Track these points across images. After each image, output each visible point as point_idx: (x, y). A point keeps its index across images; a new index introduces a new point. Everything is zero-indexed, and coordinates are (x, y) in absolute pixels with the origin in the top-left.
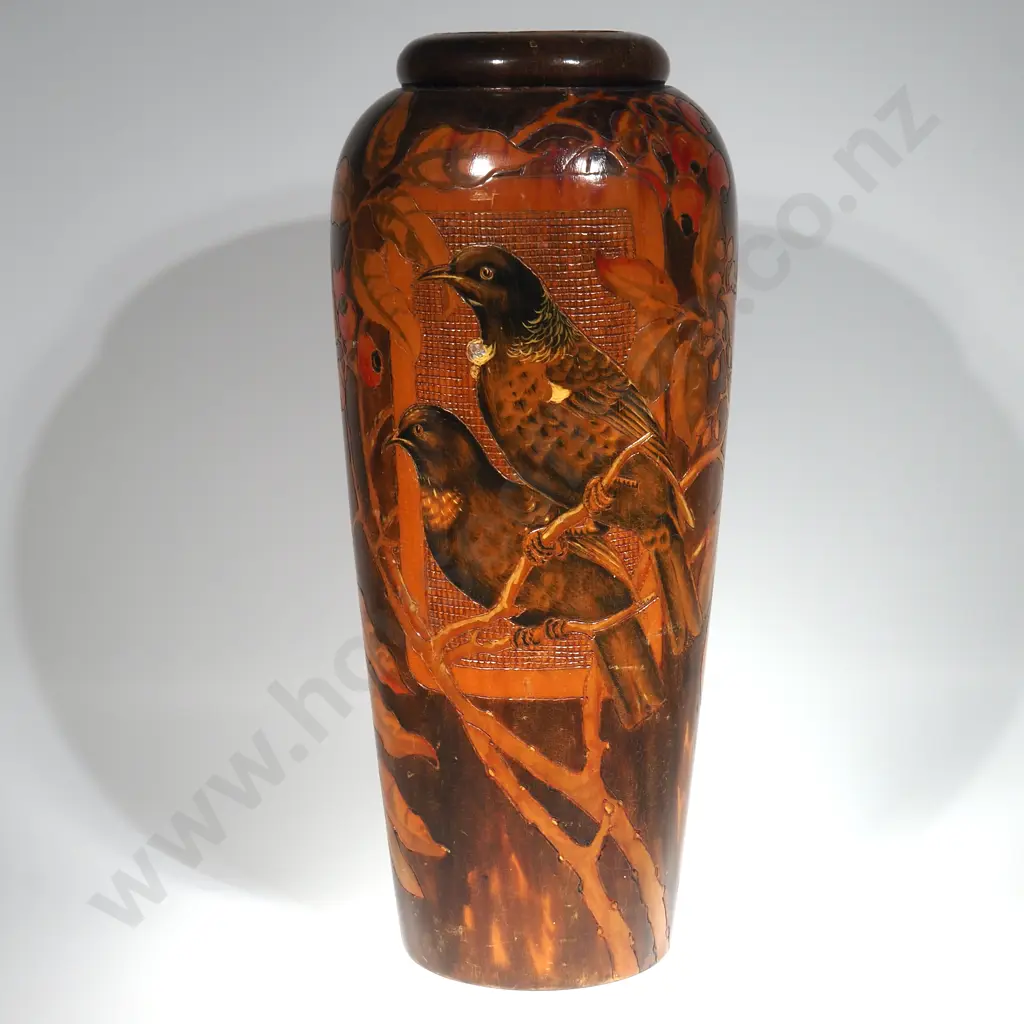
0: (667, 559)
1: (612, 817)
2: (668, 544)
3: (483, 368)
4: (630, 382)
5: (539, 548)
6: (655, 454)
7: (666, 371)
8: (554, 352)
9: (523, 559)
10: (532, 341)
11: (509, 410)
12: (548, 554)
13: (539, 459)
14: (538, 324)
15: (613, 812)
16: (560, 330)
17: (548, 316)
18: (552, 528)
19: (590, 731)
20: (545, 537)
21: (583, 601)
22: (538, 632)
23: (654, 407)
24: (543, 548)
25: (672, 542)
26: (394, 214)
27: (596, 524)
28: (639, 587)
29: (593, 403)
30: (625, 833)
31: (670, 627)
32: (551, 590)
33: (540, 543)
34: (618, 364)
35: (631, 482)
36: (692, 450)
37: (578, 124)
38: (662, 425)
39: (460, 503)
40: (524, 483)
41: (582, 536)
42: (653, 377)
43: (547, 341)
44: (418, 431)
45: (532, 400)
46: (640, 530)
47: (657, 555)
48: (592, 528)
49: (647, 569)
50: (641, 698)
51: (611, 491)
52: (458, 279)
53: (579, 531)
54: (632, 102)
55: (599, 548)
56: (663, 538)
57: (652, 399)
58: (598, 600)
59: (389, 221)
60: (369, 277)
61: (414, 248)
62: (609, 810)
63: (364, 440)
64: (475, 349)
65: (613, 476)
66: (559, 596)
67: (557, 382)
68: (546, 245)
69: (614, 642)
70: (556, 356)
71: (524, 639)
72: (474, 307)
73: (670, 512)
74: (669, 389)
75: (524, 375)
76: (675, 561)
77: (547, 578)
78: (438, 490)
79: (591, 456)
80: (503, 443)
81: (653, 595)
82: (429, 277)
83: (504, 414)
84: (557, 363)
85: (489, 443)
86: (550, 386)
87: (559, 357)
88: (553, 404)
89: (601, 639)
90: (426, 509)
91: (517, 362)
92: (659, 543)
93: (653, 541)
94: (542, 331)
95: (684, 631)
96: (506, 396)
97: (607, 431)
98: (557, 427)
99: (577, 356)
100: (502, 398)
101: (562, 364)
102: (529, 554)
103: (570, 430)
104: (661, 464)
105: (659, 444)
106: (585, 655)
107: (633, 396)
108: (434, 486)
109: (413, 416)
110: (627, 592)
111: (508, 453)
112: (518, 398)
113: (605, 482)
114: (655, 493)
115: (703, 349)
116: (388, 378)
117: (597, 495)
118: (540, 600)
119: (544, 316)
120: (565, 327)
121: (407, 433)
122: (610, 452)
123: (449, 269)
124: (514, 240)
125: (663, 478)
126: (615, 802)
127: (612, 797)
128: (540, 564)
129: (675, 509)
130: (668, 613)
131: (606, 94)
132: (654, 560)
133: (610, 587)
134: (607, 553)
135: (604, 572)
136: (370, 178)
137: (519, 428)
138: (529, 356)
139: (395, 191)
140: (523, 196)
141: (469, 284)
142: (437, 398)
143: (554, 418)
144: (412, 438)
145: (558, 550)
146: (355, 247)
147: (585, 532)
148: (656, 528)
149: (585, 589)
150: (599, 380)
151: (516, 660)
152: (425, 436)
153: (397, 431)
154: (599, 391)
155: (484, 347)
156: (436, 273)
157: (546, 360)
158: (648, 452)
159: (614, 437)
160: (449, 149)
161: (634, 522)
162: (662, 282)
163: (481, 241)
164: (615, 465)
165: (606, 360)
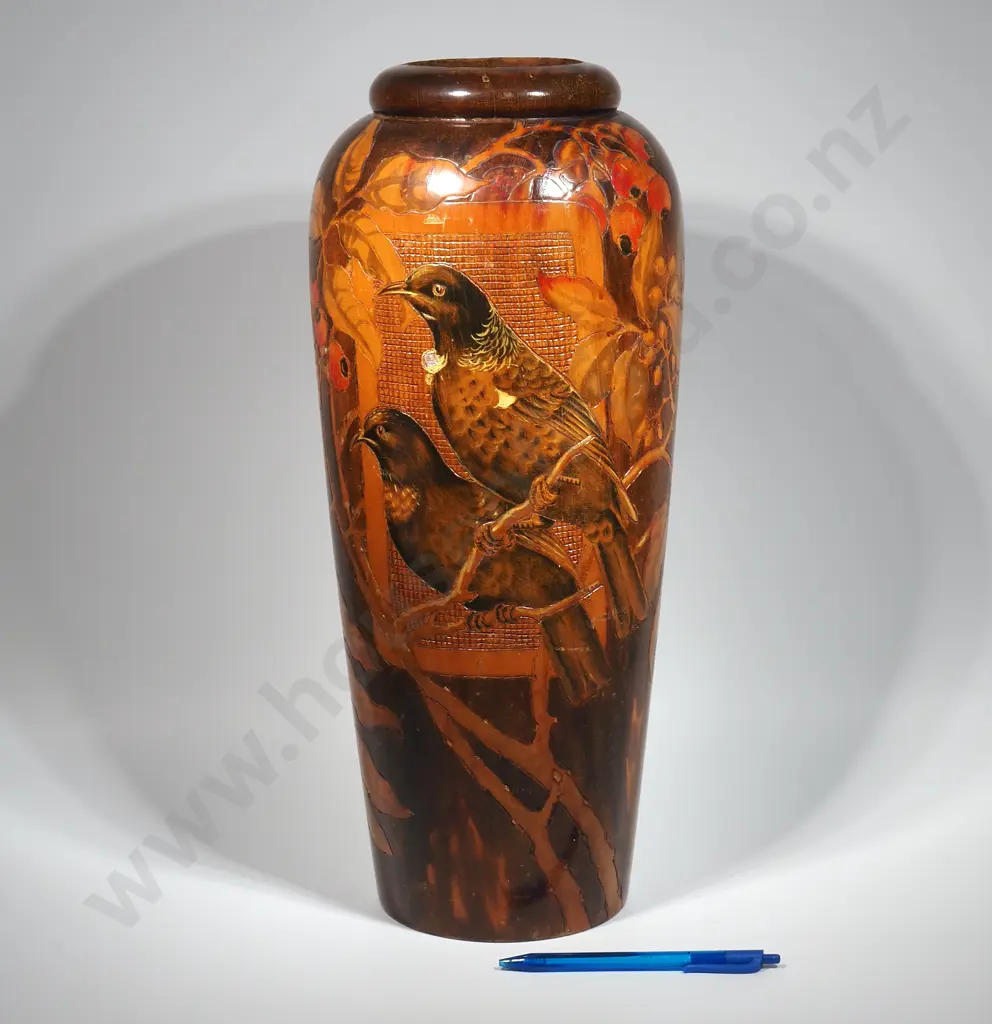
0: (609, 550)
1: (561, 786)
2: (611, 537)
3: (437, 376)
4: (572, 389)
5: (489, 540)
6: (596, 454)
7: (607, 380)
8: (500, 362)
9: (475, 550)
10: (481, 352)
11: (460, 414)
12: (498, 546)
13: (488, 459)
14: (486, 337)
15: (561, 780)
16: (505, 342)
17: (495, 329)
18: (501, 522)
19: (539, 706)
20: (494, 529)
21: (530, 588)
22: (490, 616)
23: (596, 412)
24: (492, 540)
25: (615, 535)
26: (357, 234)
27: (541, 518)
28: (583, 575)
29: (536, 408)
30: (574, 799)
31: (614, 612)
32: (501, 578)
33: (489, 535)
34: (561, 373)
35: (574, 480)
36: (634, 450)
37: (524, 154)
38: (604, 427)
39: (417, 498)
40: (475, 481)
41: (528, 529)
42: (594, 385)
43: (494, 352)
44: (381, 432)
45: (482, 406)
46: (583, 525)
47: (600, 547)
48: (538, 523)
49: (591, 559)
50: (587, 678)
51: (553, 488)
52: (413, 295)
53: (525, 525)
54: (577, 132)
55: (545, 541)
56: (606, 531)
57: (592, 405)
58: (545, 587)
59: (354, 240)
60: (338, 290)
61: (374, 265)
62: (558, 779)
63: (336, 438)
64: (429, 359)
65: (556, 475)
66: (508, 583)
67: (504, 390)
68: (492, 265)
69: (560, 626)
70: (502, 366)
71: (476, 622)
72: (429, 321)
73: (612, 508)
74: (609, 395)
75: (474, 382)
76: (619, 552)
77: (497, 568)
78: (399, 486)
79: (536, 457)
80: (455, 443)
81: (597, 583)
82: (389, 292)
83: (456, 419)
84: (504, 372)
85: (443, 445)
86: (497, 393)
87: (505, 367)
88: (501, 410)
89: (548, 623)
90: (388, 503)
91: (467, 371)
92: (601, 535)
93: (596, 534)
94: (489, 343)
95: (629, 616)
96: (458, 401)
97: (550, 435)
98: (503, 430)
99: (522, 365)
100: (453, 403)
101: (507, 373)
102: (480, 546)
103: (516, 432)
104: (603, 463)
105: (600, 445)
106: (533, 638)
107: (575, 402)
108: (395, 482)
109: (376, 418)
110: (572, 580)
111: (460, 453)
112: (468, 403)
113: (549, 480)
114: (598, 490)
115: (643, 357)
116: (354, 383)
117: (542, 492)
118: (491, 587)
119: (491, 330)
120: (510, 339)
121: (371, 433)
122: (554, 453)
123: (406, 286)
124: (463, 260)
125: (605, 476)
126: (563, 772)
127: (561, 767)
128: (490, 554)
129: (617, 504)
130: (612, 599)
131: (552, 125)
132: (598, 552)
133: (556, 576)
134: (553, 545)
135: (550, 562)
136: (338, 200)
137: (470, 431)
138: (477, 365)
139: (359, 214)
140: (471, 220)
141: (423, 300)
142: (396, 402)
143: (501, 422)
144: (376, 438)
145: (507, 541)
146: (326, 263)
147: (531, 526)
148: (599, 522)
149: (532, 577)
150: (543, 387)
151: (470, 642)
152: (387, 436)
153: (362, 432)
154: (543, 397)
155: (437, 356)
156: (394, 289)
157: (493, 369)
158: (590, 453)
159: (557, 439)
160: (406, 176)
161: (577, 517)
162: (601, 298)
163: (433, 260)
164: (559, 465)
165: (548, 369)
